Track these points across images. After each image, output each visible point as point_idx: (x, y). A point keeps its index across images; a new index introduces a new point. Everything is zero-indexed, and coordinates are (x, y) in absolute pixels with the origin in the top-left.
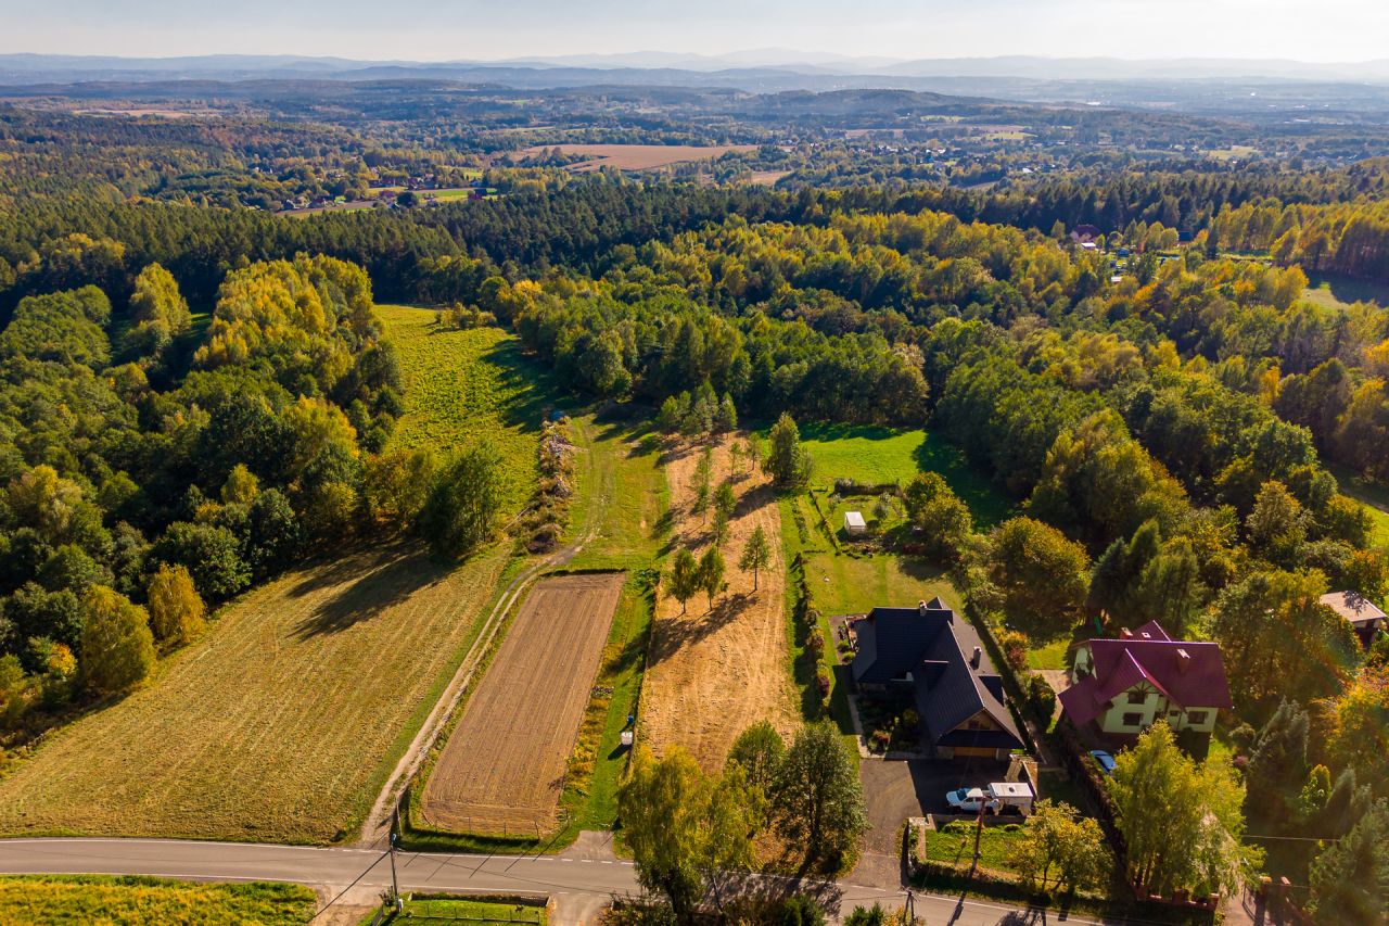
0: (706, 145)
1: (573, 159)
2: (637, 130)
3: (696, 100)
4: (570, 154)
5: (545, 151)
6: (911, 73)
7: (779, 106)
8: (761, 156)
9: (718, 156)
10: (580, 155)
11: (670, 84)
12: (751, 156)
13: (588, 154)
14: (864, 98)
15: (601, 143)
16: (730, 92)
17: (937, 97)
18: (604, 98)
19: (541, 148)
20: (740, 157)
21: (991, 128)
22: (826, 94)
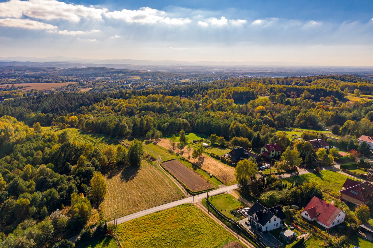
0: (59, 83)
1: (19, 88)
2: (33, 79)
3: (44, 71)
4: (17, 86)
5: (8, 86)
6: (102, 63)
7: (70, 72)
8: (79, 85)
9: (67, 85)
10: (21, 86)
11: (31, 66)
12: (76, 85)
13: (24, 86)
14: (94, 69)
15: (24, 83)
16: (54, 68)
17: (113, 69)
18: (13, 70)
19: (6, 85)
20: (73, 85)
21: (132, 77)
22: (83, 68)
